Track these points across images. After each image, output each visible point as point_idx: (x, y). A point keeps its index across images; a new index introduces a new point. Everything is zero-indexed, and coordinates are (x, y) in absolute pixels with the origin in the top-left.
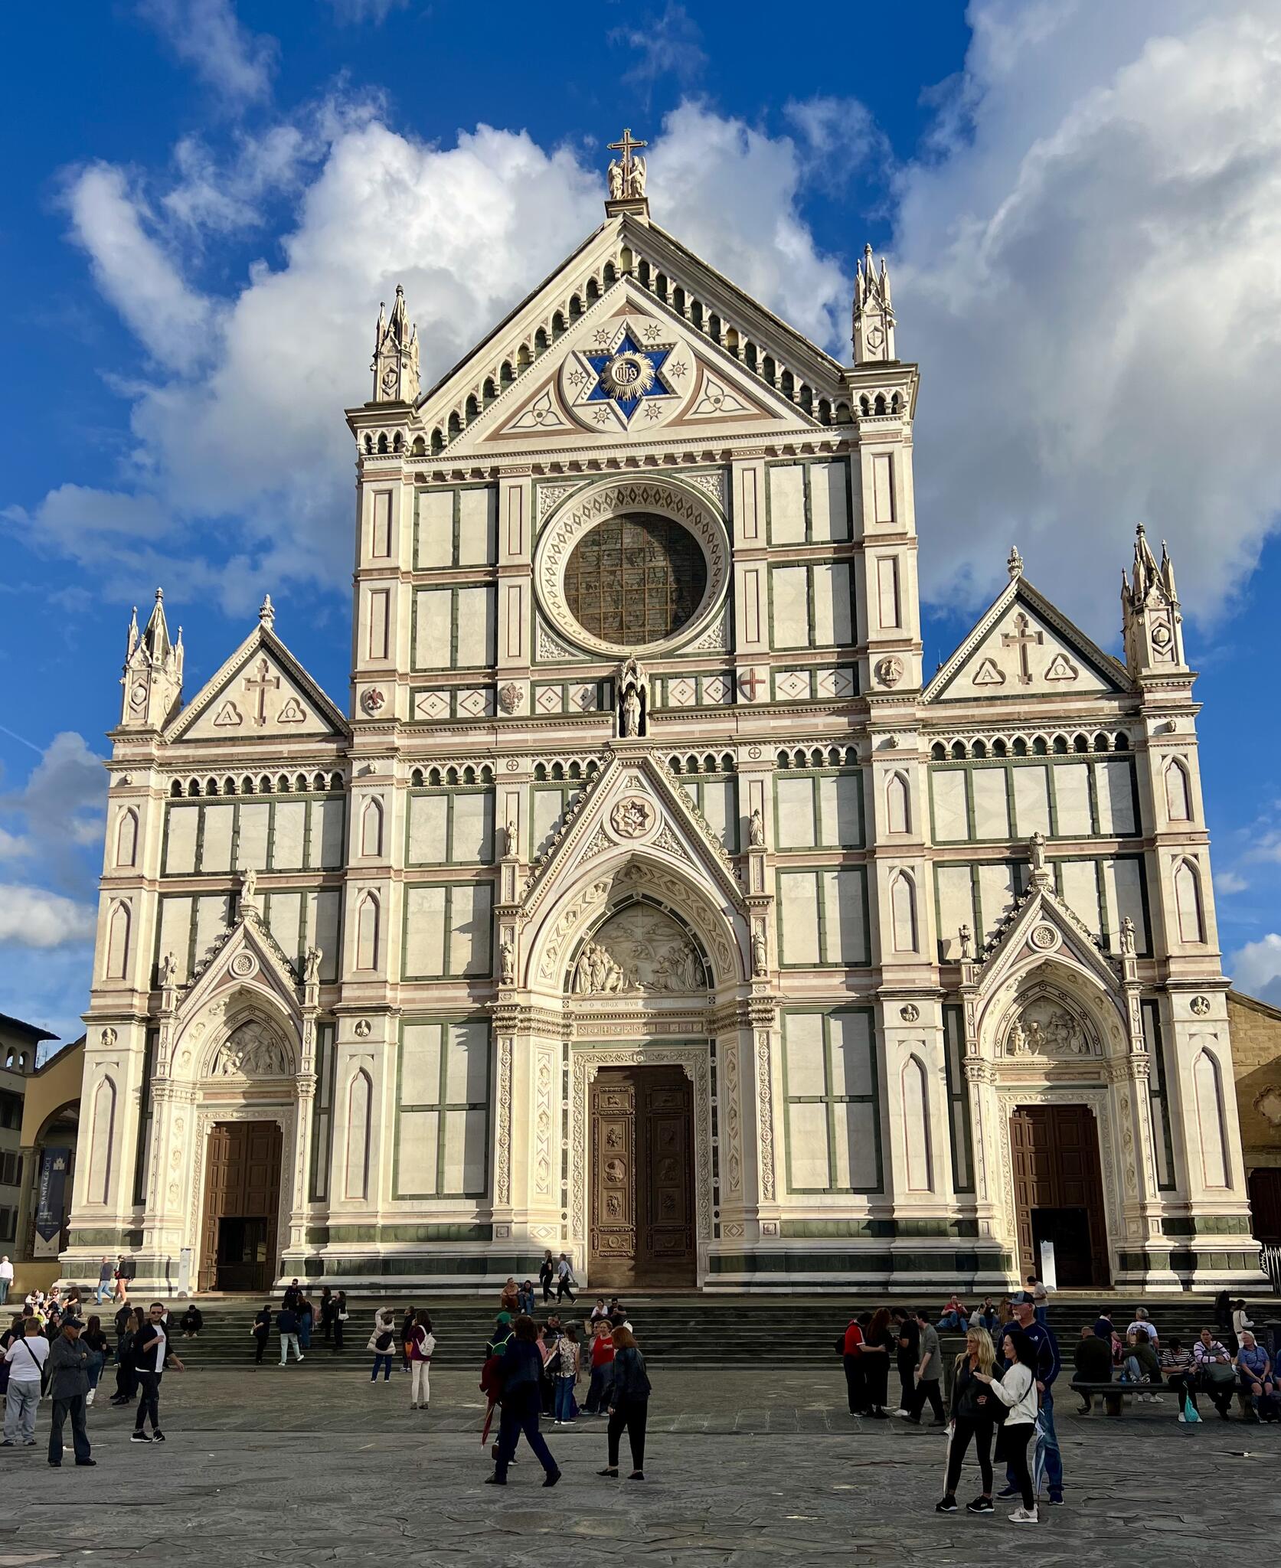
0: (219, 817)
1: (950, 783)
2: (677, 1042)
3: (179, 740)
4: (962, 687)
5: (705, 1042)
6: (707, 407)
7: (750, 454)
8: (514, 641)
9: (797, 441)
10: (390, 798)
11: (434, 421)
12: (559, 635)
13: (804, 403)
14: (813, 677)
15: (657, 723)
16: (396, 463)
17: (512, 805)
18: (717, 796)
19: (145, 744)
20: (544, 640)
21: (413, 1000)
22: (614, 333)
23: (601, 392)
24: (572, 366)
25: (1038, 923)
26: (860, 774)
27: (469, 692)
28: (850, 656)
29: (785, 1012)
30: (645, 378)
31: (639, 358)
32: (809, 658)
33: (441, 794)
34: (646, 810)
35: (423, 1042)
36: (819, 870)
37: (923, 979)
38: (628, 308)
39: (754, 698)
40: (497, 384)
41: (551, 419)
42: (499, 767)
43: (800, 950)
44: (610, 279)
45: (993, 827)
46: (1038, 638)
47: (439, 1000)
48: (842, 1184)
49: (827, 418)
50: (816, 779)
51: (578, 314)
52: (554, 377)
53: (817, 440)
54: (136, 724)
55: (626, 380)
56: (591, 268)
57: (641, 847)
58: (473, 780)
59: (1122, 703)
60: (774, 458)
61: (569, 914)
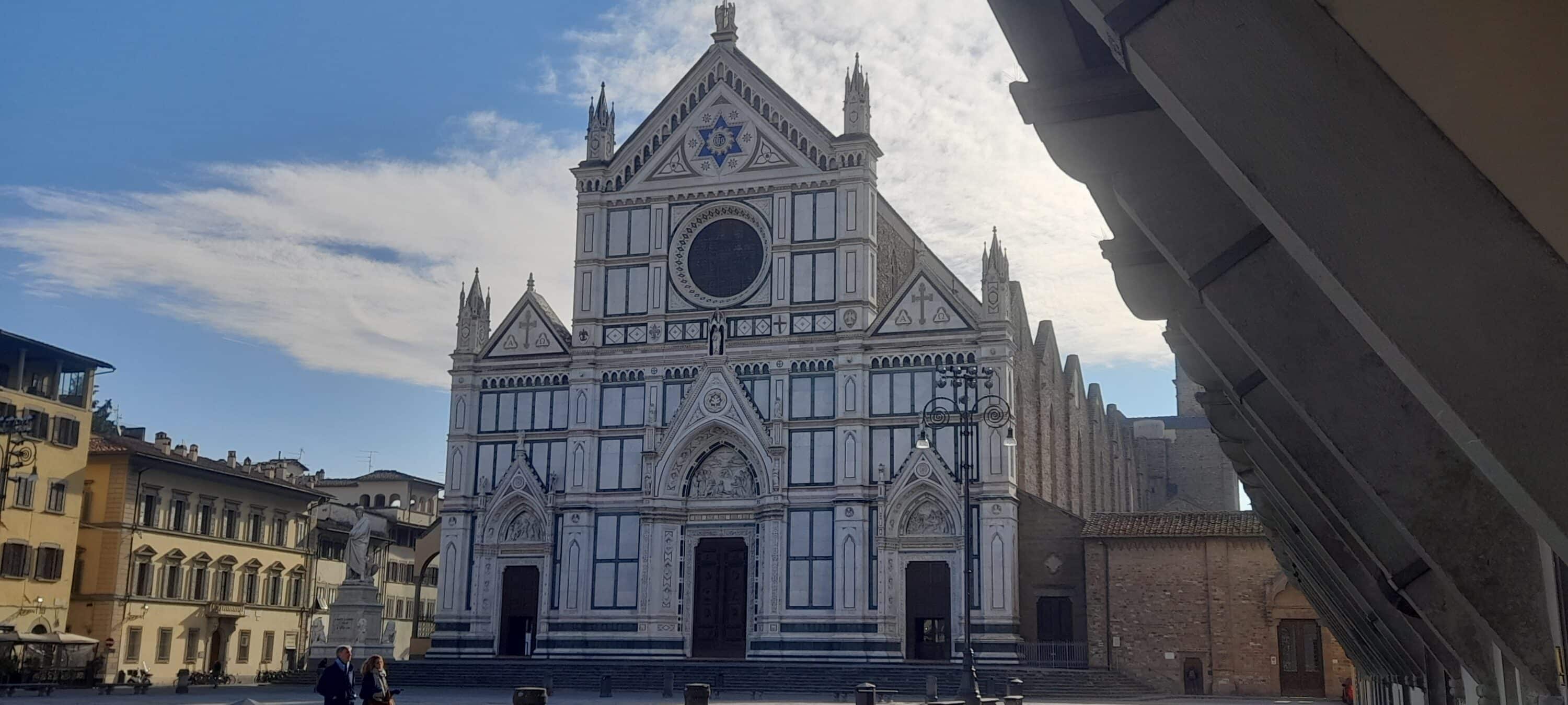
0: (507, 399)
1: (881, 382)
2: (740, 525)
3: (486, 357)
4: (890, 326)
5: (754, 525)
6: (762, 160)
7: (784, 187)
8: (657, 300)
9: (808, 180)
10: (593, 391)
11: (617, 170)
12: (681, 295)
13: (813, 158)
14: (814, 319)
15: (729, 346)
16: (596, 197)
17: (654, 389)
18: (760, 387)
19: (469, 361)
20: (673, 297)
21: (602, 503)
22: (714, 115)
23: (705, 152)
24: (694, 135)
25: (920, 462)
26: (834, 375)
27: (633, 328)
28: (830, 307)
29: (790, 510)
30: (728, 143)
31: (725, 132)
32: (814, 308)
33: (619, 386)
34: (722, 396)
35: (607, 524)
36: (812, 431)
37: (858, 493)
38: (722, 100)
39: (780, 332)
40: (651, 148)
41: (679, 168)
42: (647, 372)
43: (801, 475)
44: (712, 84)
45: (903, 407)
46: (931, 298)
47: (615, 502)
48: (814, 605)
49: (823, 168)
50: (813, 378)
51: (693, 105)
52: (682, 142)
53: (818, 179)
54: (464, 349)
55: (721, 144)
56: (701, 77)
57: (720, 417)
58: (633, 379)
59: (972, 336)
60: (797, 191)
61: (683, 454)
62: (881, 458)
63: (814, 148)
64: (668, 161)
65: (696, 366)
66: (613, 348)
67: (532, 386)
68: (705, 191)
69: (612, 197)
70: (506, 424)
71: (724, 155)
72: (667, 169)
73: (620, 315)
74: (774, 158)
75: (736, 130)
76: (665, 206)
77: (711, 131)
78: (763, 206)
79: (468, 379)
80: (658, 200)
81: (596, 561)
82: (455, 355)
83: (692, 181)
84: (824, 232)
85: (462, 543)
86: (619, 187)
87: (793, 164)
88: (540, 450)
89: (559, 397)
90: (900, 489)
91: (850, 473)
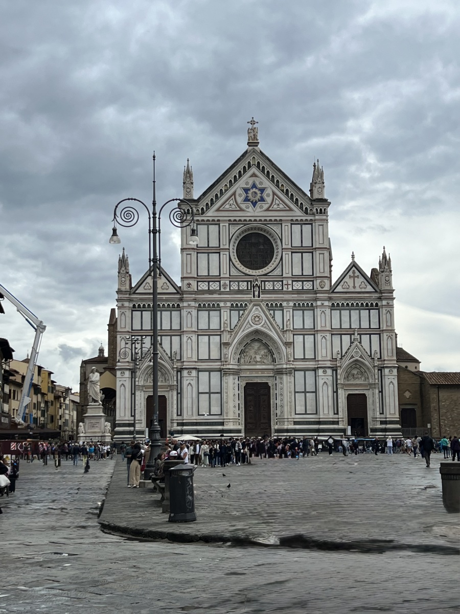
0: (146, 315)
1: (336, 313)
2: (267, 377)
3: (134, 293)
4: (339, 289)
5: (274, 377)
6: (275, 206)
7: (287, 220)
8: (225, 270)
9: (299, 218)
10: (194, 312)
11: (202, 205)
12: (236, 268)
13: (301, 208)
14: (303, 283)
15: (262, 294)
16: (191, 217)
17: (225, 314)
18: (278, 314)
19: (126, 294)
20: (233, 269)
21: (201, 366)
22: (251, 183)
23: (247, 199)
24: (239, 191)
25: (355, 350)
26: (314, 310)
27: (213, 283)
28: (312, 278)
29: (295, 370)
30: (258, 197)
31: (257, 191)
32: (302, 278)
33: (206, 310)
34: (260, 317)
35: (204, 376)
36: (304, 335)
37: (328, 364)
38: (254, 175)
39: (288, 289)
40: (219, 195)
41: (233, 206)
42: (222, 304)
43: (299, 354)
44: (249, 166)
45: (346, 325)
46: (358, 277)
47: (207, 365)
48: (308, 413)
49: (306, 213)
50: (303, 310)
51: (240, 176)
52: (234, 194)
53: (304, 218)
54: (123, 289)
55: (254, 197)
56: (244, 163)
57: (259, 327)
58: (214, 307)
59: (377, 295)
60: (293, 223)
61: (240, 343)
62: (337, 349)
63: (301, 204)
64: (228, 202)
65: (246, 303)
66: (203, 292)
68: (248, 219)
69: (200, 218)
70: (147, 326)
71: (256, 202)
72: (227, 206)
73: (206, 276)
74: (281, 206)
75: (262, 190)
76: (227, 225)
77: (249, 190)
78: (276, 229)
79: (126, 304)
80: (224, 221)
81: (199, 393)
82: (119, 292)
83: (240, 214)
84: (307, 243)
85: (128, 384)
86: (203, 213)
87: (291, 210)
88: (166, 340)
89: (175, 314)
90: (347, 362)
91: (324, 353)
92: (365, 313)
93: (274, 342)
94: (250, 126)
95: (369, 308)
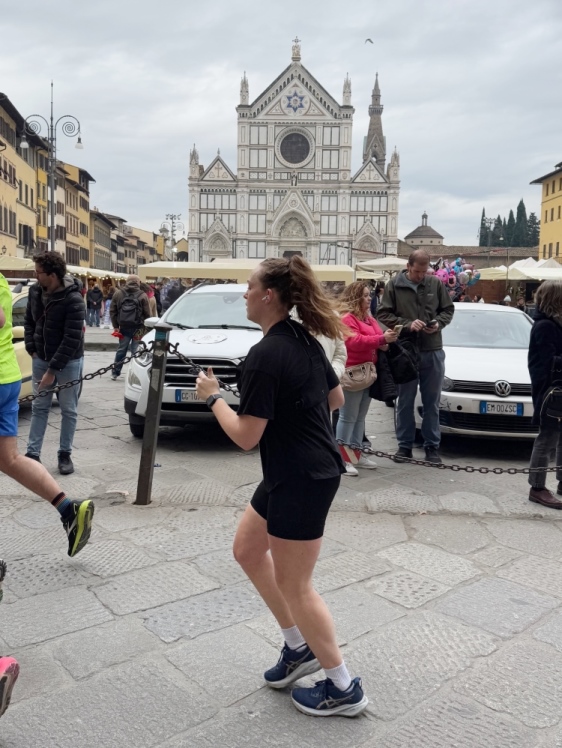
0: (211, 197)
1: (354, 199)
2: (300, 247)
3: (202, 180)
4: (358, 180)
5: (306, 247)
6: (311, 112)
7: (320, 124)
8: (270, 163)
9: (329, 122)
10: (246, 196)
11: (254, 110)
12: (280, 162)
13: (332, 113)
14: (330, 175)
15: (299, 183)
16: (246, 120)
17: (270, 198)
18: (310, 199)
19: (195, 181)
20: (277, 163)
21: (251, 237)
22: (293, 92)
23: (289, 106)
24: (284, 99)
25: (367, 228)
26: (337, 196)
27: (261, 173)
28: (337, 171)
29: (320, 243)
30: (298, 103)
31: (297, 98)
32: (330, 171)
33: (256, 195)
34: (296, 202)
35: (253, 245)
36: (329, 216)
37: (346, 238)
38: (296, 85)
39: (318, 179)
40: (268, 102)
41: (279, 111)
42: (267, 191)
43: (324, 231)
44: (292, 78)
45: (361, 209)
46: (373, 171)
47: (255, 237)
49: (336, 117)
50: (329, 197)
51: (285, 86)
52: (280, 101)
53: (333, 122)
54: (193, 176)
55: (295, 103)
56: (288, 75)
57: (295, 209)
58: (262, 193)
59: (387, 185)
60: (325, 125)
61: (281, 221)
62: (353, 226)
63: (332, 109)
64: (274, 108)
65: (286, 189)
66: (254, 181)
67: (221, 192)
68: (289, 122)
69: (252, 121)
70: (211, 206)
71: (297, 108)
72: (274, 111)
73: (256, 168)
74: (316, 111)
75: (302, 98)
76: (273, 126)
77: (291, 98)
78: (312, 130)
79: (196, 188)
80: (271, 123)
81: (249, 258)
82: (190, 179)
83: (283, 117)
84: (335, 142)
85: (197, 249)
86: (255, 116)
87: (323, 115)
88: (225, 217)
89: (232, 197)
90: (360, 237)
91: (343, 231)
92: (376, 199)
93: (306, 221)
94: (294, 44)
95: (380, 195)
